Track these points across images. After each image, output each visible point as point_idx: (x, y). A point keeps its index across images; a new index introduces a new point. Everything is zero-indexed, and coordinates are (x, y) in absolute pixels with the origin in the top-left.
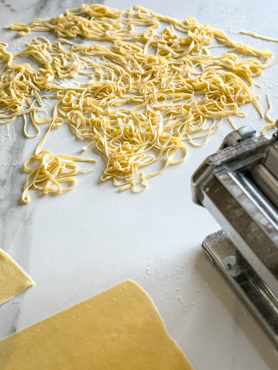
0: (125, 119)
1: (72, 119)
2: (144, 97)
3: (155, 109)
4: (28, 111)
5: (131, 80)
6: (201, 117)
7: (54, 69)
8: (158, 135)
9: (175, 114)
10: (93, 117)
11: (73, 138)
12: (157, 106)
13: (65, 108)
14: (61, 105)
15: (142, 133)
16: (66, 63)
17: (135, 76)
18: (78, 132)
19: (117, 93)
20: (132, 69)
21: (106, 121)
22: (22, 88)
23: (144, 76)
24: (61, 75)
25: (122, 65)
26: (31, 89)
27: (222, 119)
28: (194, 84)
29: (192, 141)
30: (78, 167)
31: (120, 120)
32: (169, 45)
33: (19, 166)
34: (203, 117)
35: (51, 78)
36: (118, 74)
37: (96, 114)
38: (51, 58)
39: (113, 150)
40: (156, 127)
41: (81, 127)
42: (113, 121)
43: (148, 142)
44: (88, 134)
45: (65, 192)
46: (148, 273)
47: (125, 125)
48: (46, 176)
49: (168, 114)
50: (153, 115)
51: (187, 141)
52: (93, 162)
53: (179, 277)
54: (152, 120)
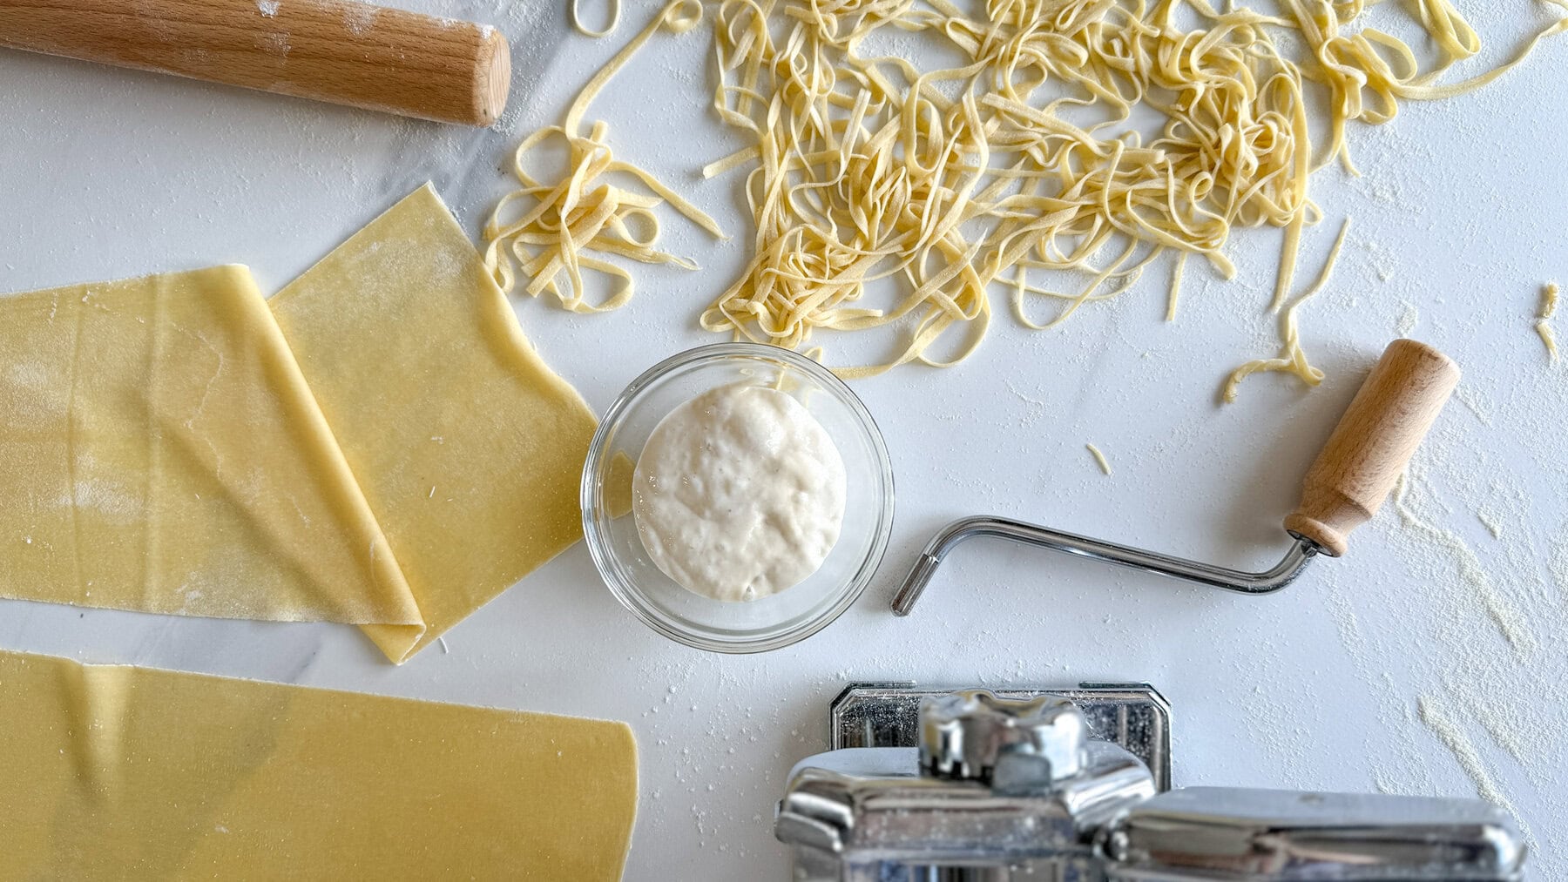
0: (880, 106)
1: (728, 24)
2: (984, 37)
3: (989, 112)
6: (1099, 221)
8: (933, 236)
9: (1032, 165)
10: (794, 47)
11: (701, 102)
12: (1000, 102)
15: (894, 204)
18: (726, 79)
21: (818, 84)
27: (1158, 254)
28: (1164, 56)
29: (1020, 299)
30: (666, 236)
31: (865, 99)
33: (505, 141)
34: (1106, 221)
39: (786, 223)
40: (947, 193)
41: (741, 74)
42: (842, 94)
43: (896, 248)
44: (744, 119)
45: (584, 313)
46: (665, 699)
47: (867, 136)
48: (558, 232)
49: (1013, 151)
50: (966, 138)
51: (1009, 290)
52: (711, 237)
53: (732, 750)
54: (953, 157)
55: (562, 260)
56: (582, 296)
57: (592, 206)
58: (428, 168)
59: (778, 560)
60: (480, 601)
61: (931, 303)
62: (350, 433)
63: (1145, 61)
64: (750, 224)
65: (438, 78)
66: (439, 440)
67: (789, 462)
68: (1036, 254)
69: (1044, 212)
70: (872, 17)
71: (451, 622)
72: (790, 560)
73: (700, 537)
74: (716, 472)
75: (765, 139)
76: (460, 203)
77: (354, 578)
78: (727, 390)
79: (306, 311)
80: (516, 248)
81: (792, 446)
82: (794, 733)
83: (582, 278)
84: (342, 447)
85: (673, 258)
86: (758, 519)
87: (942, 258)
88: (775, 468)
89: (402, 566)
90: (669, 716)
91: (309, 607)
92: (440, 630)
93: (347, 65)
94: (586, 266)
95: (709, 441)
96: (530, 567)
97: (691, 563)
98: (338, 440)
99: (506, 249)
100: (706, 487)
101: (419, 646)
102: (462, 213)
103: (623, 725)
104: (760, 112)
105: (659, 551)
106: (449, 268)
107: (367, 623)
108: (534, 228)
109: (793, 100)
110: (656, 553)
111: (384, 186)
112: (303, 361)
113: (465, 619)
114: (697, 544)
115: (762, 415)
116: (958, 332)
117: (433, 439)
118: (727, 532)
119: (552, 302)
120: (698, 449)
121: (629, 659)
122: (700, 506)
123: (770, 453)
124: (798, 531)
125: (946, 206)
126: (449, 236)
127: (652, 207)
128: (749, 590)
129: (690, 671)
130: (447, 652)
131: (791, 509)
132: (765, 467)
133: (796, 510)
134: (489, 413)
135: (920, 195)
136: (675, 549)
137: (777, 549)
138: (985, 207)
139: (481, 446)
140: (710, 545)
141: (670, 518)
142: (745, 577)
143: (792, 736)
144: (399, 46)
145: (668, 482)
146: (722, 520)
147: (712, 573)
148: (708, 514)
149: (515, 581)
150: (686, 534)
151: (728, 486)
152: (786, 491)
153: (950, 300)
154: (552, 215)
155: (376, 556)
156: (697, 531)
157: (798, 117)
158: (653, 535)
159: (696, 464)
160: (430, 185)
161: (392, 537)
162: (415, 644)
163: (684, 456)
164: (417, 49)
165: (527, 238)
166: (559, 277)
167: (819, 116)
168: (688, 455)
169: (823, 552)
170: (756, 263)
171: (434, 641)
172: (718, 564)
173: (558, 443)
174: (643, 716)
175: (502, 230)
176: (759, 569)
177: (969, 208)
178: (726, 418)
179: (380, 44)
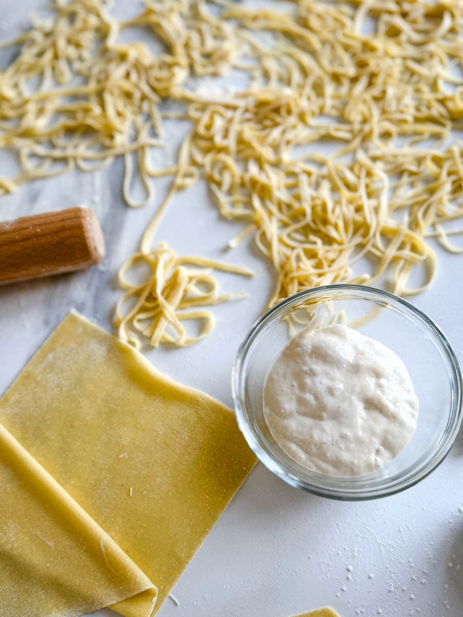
0: (313, 178)
1: (213, 173)
2: (353, 129)
3: (374, 159)
4: (134, 146)
5: (329, 89)
7: (189, 56)
8: (377, 225)
9: (412, 174)
10: (253, 169)
11: (213, 214)
12: (378, 153)
13: (203, 144)
14: (196, 137)
15: (346, 218)
16: (210, 44)
17: (336, 78)
18: (223, 199)
19: (302, 117)
20: (332, 62)
21: (275, 180)
22: (128, 95)
23: (354, 80)
24: (199, 70)
25: (313, 54)
26: (144, 98)
28: (450, 105)
29: (446, 241)
30: (221, 286)
31: (304, 178)
32: (404, 15)
35: (181, 75)
36: (304, 72)
37: (259, 161)
38: (184, 33)
39: (288, 252)
40: (373, 202)
41: (230, 192)
42: (291, 181)
43: (358, 240)
44: (240, 211)
45: (190, 344)
46: (348, 578)
47: (314, 193)
48: (158, 306)
49: (398, 172)
50: (369, 174)
51: (435, 238)
52: (247, 277)
53: (413, 596)
54: (367, 186)
55: (166, 318)
56: (185, 335)
57: (173, 284)
58: (70, 303)
59: (386, 432)
60: (189, 556)
61: (395, 260)
62: (65, 476)
63: (442, 110)
64: (268, 261)
65: (63, 235)
66: (124, 456)
67: (362, 362)
68: (439, 215)
69: (432, 192)
70: (288, 143)
71: (173, 580)
72: (394, 428)
73: (327, 433)
74: (318, 385)
75: (257, 217)
76: (95, 313)
77: (96, 573)
78: (301, 336)
79: (16, 409)
80: (137, 325)
81: (359, 353)
82: (450, 565)
83: (181, 325)
84: (62, 485)
85: (232, 295)
86: (360, 407)
87: (387, 236)
88: (356, 369)
89: (127, 552)
90: (356, 589)
91: (69, 608)
92: (168, 589)
93: (6, 247)
94: (183, 319)
95: (305, 368)
96: (214, 518)
97: (328, 455)
98: (58, 481)
99: (130, 326)
100: (316, 397)
101: (157, 607)
102: (97, 319)
103: (327, 609)
104: (249, 205)
105: (302, 455)
106: (99, 351)
107: (115, 602)
108: (143, 310)
109: (264, 192)
110: (301, 458)
111: (46, 322)
112: (22, 440)
113: (183, 574)
114: (326, 439)
115: (332, 342)
116: (418, 270)
117: (121, 456)
118: (343, 423)
119: (169, 347)
120: (300, 377)
121: (309, 558)
122: (317, 412)
123: (348, 362)
124: (391, 407)
125: (376, 210)
126: (94, 334)
127: (208, 274)
128: (376, 460)
129: (356, 549)
130: (178, 603)
131: (379, 392)
132: (349, 371)
133: (383, 392)
134: (151, 426)
135: (359, 210)
136: (314, 449)
137: (382, 424)
138: (398, 201)
139: (153, 449)
140: (337, 437)
141: (301, 429)
142: (370, 452)
143: (450, 567)
144: (34, 226)
145: (289, 405)
146: (336, 416)
147: (346, 457)
148: (325, 415)
149: (208, 532)
150: (316, 435)
151: (331, 391)
152: (370, 382)
153: (407, 252)
154: (152, 297)
155: (106, 549)
156: (323, 430)
157: (271, 200)
158: (294, 447)
159: (302, 386)
160: (74, 312)
161: (113, 534)
162: (154, 606)
163: (293, 385)
164: (45, 224)
165: (142, 316)
166: (167, 330)
167: (282, 195)
168: (295, 384)
169: (413, 416)
170: (281, 278)
171: (166, 600)
172: (348, 449)
173: (203, 427)
174: (337, 596)
175: (124, 318)
176: (377, 443)
177: (390, 206)
178: (309, 351)
179: (23, 229)
